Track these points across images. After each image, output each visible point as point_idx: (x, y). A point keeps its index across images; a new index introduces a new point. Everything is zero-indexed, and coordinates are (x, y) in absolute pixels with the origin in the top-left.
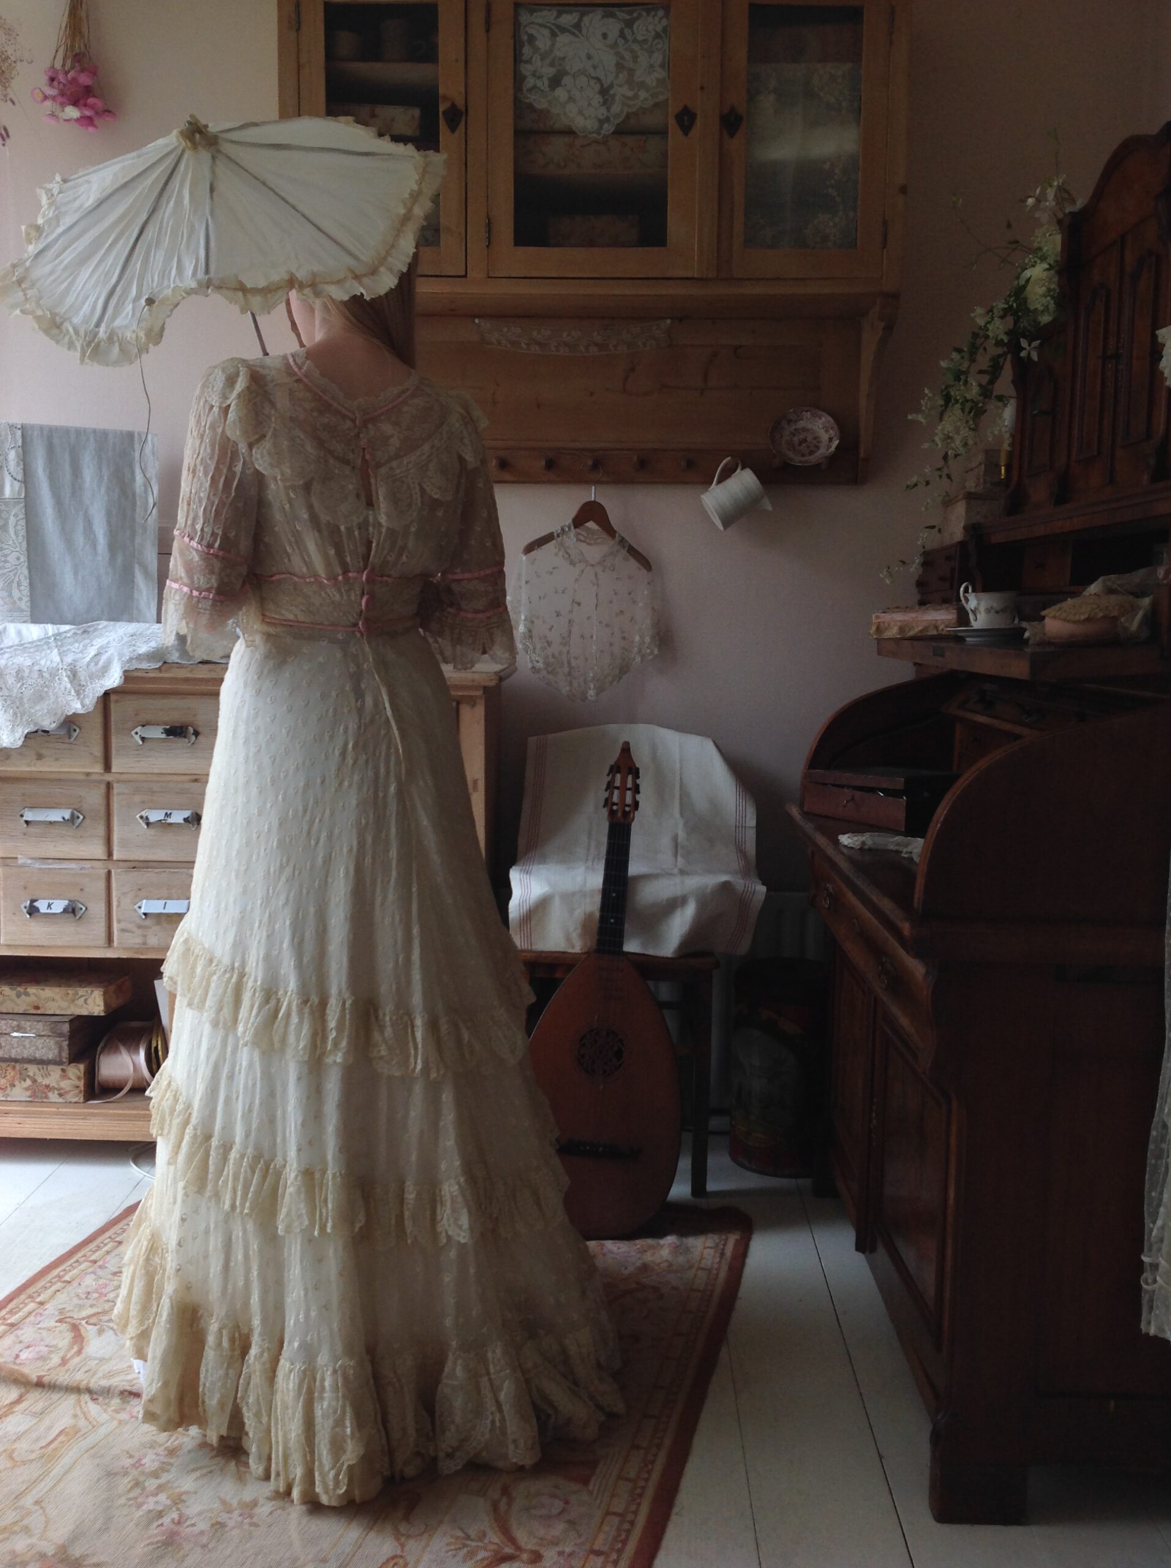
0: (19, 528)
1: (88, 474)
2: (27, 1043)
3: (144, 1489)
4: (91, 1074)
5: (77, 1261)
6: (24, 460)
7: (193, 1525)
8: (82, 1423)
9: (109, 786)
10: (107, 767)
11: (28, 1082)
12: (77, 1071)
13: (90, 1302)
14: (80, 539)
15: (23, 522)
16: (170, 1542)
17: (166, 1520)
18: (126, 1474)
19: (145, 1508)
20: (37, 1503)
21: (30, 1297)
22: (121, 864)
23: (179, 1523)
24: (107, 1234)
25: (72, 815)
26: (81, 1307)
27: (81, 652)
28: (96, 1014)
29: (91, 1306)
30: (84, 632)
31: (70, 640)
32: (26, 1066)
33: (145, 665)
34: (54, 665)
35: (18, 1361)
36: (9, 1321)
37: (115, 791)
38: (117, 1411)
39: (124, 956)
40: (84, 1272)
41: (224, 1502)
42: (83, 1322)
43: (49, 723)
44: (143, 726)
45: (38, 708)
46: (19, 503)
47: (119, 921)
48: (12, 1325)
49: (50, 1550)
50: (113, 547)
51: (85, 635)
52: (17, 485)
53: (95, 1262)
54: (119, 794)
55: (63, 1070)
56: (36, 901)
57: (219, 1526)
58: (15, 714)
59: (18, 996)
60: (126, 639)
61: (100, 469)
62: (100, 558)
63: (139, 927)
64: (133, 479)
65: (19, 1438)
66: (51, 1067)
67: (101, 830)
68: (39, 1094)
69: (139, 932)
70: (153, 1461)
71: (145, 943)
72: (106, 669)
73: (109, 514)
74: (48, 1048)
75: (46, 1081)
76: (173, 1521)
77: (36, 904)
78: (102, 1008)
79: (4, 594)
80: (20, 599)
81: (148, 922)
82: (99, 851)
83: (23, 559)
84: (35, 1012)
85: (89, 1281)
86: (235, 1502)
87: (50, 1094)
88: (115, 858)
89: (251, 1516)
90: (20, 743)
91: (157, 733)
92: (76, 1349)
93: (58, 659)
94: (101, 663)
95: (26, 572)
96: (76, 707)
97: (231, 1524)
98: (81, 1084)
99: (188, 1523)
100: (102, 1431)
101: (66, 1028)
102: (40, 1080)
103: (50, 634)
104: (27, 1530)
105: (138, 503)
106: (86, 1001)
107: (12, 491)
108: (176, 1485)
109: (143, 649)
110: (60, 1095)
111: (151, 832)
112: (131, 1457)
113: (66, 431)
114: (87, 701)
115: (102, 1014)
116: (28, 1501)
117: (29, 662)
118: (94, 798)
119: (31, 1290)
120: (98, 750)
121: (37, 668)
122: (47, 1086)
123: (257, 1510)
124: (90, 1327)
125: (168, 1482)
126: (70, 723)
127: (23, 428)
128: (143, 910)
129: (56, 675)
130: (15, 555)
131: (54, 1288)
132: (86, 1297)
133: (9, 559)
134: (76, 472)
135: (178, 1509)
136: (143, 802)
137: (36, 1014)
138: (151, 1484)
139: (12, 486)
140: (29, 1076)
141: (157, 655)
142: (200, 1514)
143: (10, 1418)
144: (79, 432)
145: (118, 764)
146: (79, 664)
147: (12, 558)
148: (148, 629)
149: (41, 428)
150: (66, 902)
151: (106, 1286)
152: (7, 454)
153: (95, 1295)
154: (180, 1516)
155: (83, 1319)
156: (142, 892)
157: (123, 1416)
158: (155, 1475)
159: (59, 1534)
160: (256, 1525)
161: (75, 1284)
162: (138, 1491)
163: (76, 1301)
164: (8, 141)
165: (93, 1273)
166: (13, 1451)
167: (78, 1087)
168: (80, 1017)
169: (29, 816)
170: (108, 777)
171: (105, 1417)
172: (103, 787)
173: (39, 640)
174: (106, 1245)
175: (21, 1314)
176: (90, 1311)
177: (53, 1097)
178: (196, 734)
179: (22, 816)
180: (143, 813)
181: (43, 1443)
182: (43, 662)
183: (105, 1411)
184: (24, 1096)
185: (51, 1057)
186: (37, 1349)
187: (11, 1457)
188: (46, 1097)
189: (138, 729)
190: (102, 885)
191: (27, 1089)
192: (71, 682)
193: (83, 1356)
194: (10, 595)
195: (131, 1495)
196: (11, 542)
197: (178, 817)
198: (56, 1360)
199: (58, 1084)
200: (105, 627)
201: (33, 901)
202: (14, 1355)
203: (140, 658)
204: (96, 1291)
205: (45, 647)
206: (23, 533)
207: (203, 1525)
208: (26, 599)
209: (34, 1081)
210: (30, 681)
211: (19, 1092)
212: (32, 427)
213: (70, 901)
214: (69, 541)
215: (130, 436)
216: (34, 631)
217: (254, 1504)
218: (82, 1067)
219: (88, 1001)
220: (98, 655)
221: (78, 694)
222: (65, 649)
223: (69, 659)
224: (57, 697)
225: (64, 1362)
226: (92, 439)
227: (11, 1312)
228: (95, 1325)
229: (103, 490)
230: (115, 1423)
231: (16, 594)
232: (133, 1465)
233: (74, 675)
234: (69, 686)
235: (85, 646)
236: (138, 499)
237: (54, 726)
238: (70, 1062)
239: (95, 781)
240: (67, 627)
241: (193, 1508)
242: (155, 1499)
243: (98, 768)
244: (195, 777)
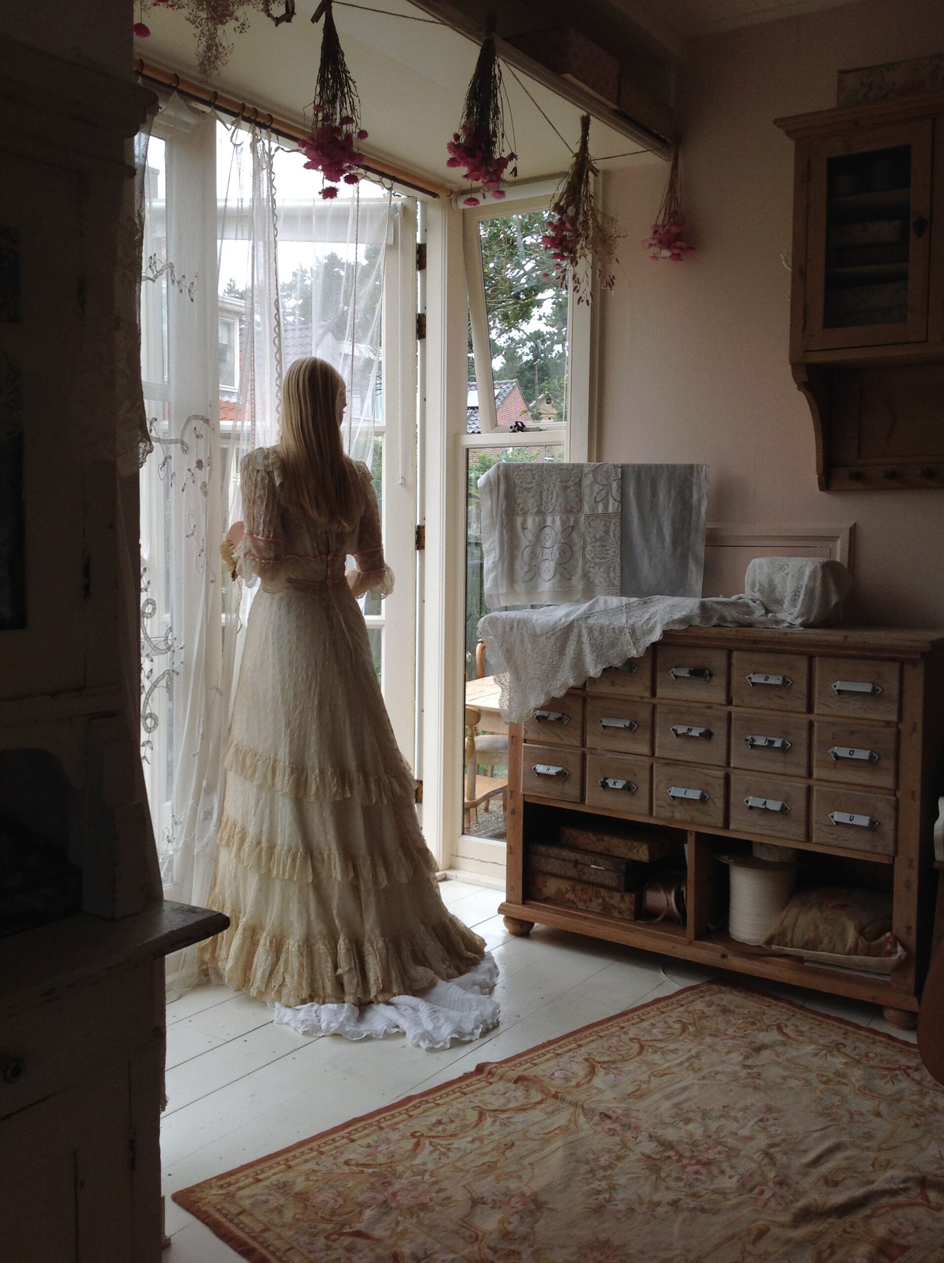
0: (616, 532)
1: (662, 496)
2: (600, 873)
3: (594, 1175)
4: (640, 901)
5: (612, 1025)
6: (621, 488)
7: (616, 1205)
8: (572, 1126)
9: (654, 706)
10: (654, 694)
11: (600, 900)
12: (630, 898)
13: (609, 1052)
14: (654, 539)
15: (619, 528)
16: (599, 1210)
17: (601, 1197)
18: (587, 1163)
19: (592, 1186)
20: (530, 1164)
21: (575, 1040)
22: (660, 761)
23: (608, 1201)
24: (636, 1013)
25: (631, 723)
26: (602, 1054)
27: (640, 617)
28: (644, 861)
29: (608, 1055)
30: (645, 603)
31: (636, 608)
32: (600, 889)
33: (677, 627)
34: (622, 625)
35: (553, 1077)
36: (557, 1052)
37: (658, 710)
38: (596, 1125)
39: (660, 823)
40: (613, 1035)
41: (639, 1197)
42: (599, 1065)
43: (617, 663)
44: (676, 668)
45: (611, 652)
46: (616, 516)
47: (657, 799)
48: (558, 1055)
49: (528, 1193)
50: (675, 543)
51: (645, 605)
52: (616, 504)
53: (622, 1028)
54: (660, 713)
55: (622, 896)
56: (607, 779)
57: (631, 1210)
58: (597, 655)
59: (598, 840)
60: (668, 609)
61: (670, 491)
62: (666, 551)
63: (670, 805)
64: (691, 496)
65: (533, 1124)
66: (614, 893)
67: (648, 736)
68: (606, 911)
69: (668, 808)
70: (607, 1160)
71: (673, 817)
72: (651, 630)
73: (673, 521)
74: (611, 879)
75: (612, 902)
76: (605, 1198)
77: (607, 781)
78: (648, 857)
79: (605, 575)
80: (614, 578)
81: (675, 803)
82: (646, 750)
83: (618, 552)
84: (607, 853)
85: (614, 1040)
86: (646, 1200)
87: (613, 911)
88: (657, 754)
89: (654, 1211)
90: (599, 675)
91: (684, 673)
92: (588, 1078)
93: (624, 621)
94: (650, 625)
95: (618, 560)
96: (634, 653)
97: (639, 1210)
98: (633, 907)
99: (614, 1203)
100: (582, 1134)
101: (624, 867)
102: (607, 899)
103: (624, 604)
104: (520, 1177)
105: (694, 513)
106: (638, 850)
107: (614, 507)
108: (615, 1178)
109: (677, 616)
110: (620, 913)
111: (679, 740)
112: (594, 1154)
113: (649, 467)
114: (640, 650)
115: (648, 862)
116: (526, 1162)
117: (607, 623)
118: (644, 714)
119: (577, 1036)
120: (648, 683)
121: (611, 626)
122: (612, 905)
123: (659, 1209)
124: (601, 1069)
125: (610, 1175)
126: (631, 664)
127: (623, 467)
128: (671, 794)
129: (622, 632)
130: (613, 550)
131: (591, 1038)
132: (608, 1050)
133: (609, 552)
134: (654, 493)
135: (610, 1193)
136: (674, 719)
137: (606, 855)
138: (600, 1174)
139: (613, 504)
140: (601, 896)
141: (685, 620)
142: (622, 1200)
143: (532, 1111)
144: (658, 467)
145: (660, 692)
146: (636, 625)
147: (611, 552)
148: (684, 601)
149: (634, 466)
150: (625, 782)
151: (622, 1046)
152: (611, 484)
153: (614, 1049)
154: (610, 1197)
155: (599, 1063)
156: (672, 781)
157: (598, 1128)
158: (605, 1168)
159: (537, 1184)
160: (655, 1217)
161: (605, 1039)
162: (591, 1175)
163: (601, 1050)
164: (613, 287)
165: (619, 1036)
166: (527, 1131)
167: (630, 909)
168: (634, 861)
169: (605, 722)
170: (655, 701)
171: (587, 1126)
172: (650, 707)
173: (617, 608)
174: (633, 1019)
175: (565, 1049)
176: (606, 1059)
177: (616, 913)
178: (711, 675)
179: (601, 722)
180: (675, 727)
181: (547, 1131)
182: (615, 623)
183: (588, 1123)
184: (598, 910)
185: (614, 885)
186: (567, 1073)
187: (525, 1134)
188: (611, 913)
189: (673, 670)
190: (647, 772)
191: (600, 905)
192: (631, 637)
193: (590, 1084)
194: (609, 576)
195: (586, 1176)
196: (611, 542)
197: (696, 732)
198: (574, 1083)
199: (618, 904)
200: (658, 600)
201: (605, 779)
202: (551, 1073)
203: (674, 622)
204: (615, 1047)
205: (620, 612)
206: (618, 535)
207: (622, 1207)
208: (618, 578)
209: (604, 900)
210: (608, 635)
211: (595, 906)
212: (628, 466)
213: (627, 782)
214: (647, 540)
215: (691, 467)
216: (615, 601)
217: (659, 1204)
218: (633, 896)
219: (640, 851)
220: (649, 619)
221: (635, 644)
222: (631, 614)
223: (631, 622)
224: (623, 646)
225: (578, 1085)
226: (666, 472)
227: (560, 1047)
228: (605, 1069)
229: (671, 505)
230: (592, 1132)
231: (612, 575)
232: (594, 1160)
233: (633, 632)
234: (630, 639)
235: (643, 613)
236: (694, 511)
237: (620, 664)
238: (625, 892)
239: (647, 703)
240: (634, 599)
241: (620, 1195)
242: (599, 1183)
243: (648, 694)
244: (709, 705)
